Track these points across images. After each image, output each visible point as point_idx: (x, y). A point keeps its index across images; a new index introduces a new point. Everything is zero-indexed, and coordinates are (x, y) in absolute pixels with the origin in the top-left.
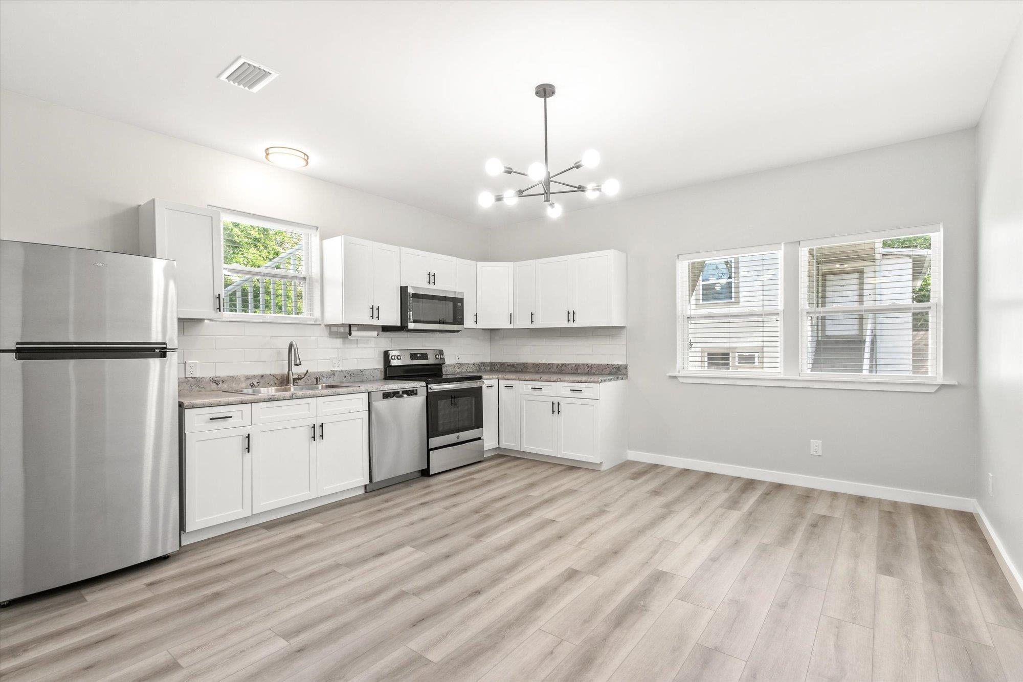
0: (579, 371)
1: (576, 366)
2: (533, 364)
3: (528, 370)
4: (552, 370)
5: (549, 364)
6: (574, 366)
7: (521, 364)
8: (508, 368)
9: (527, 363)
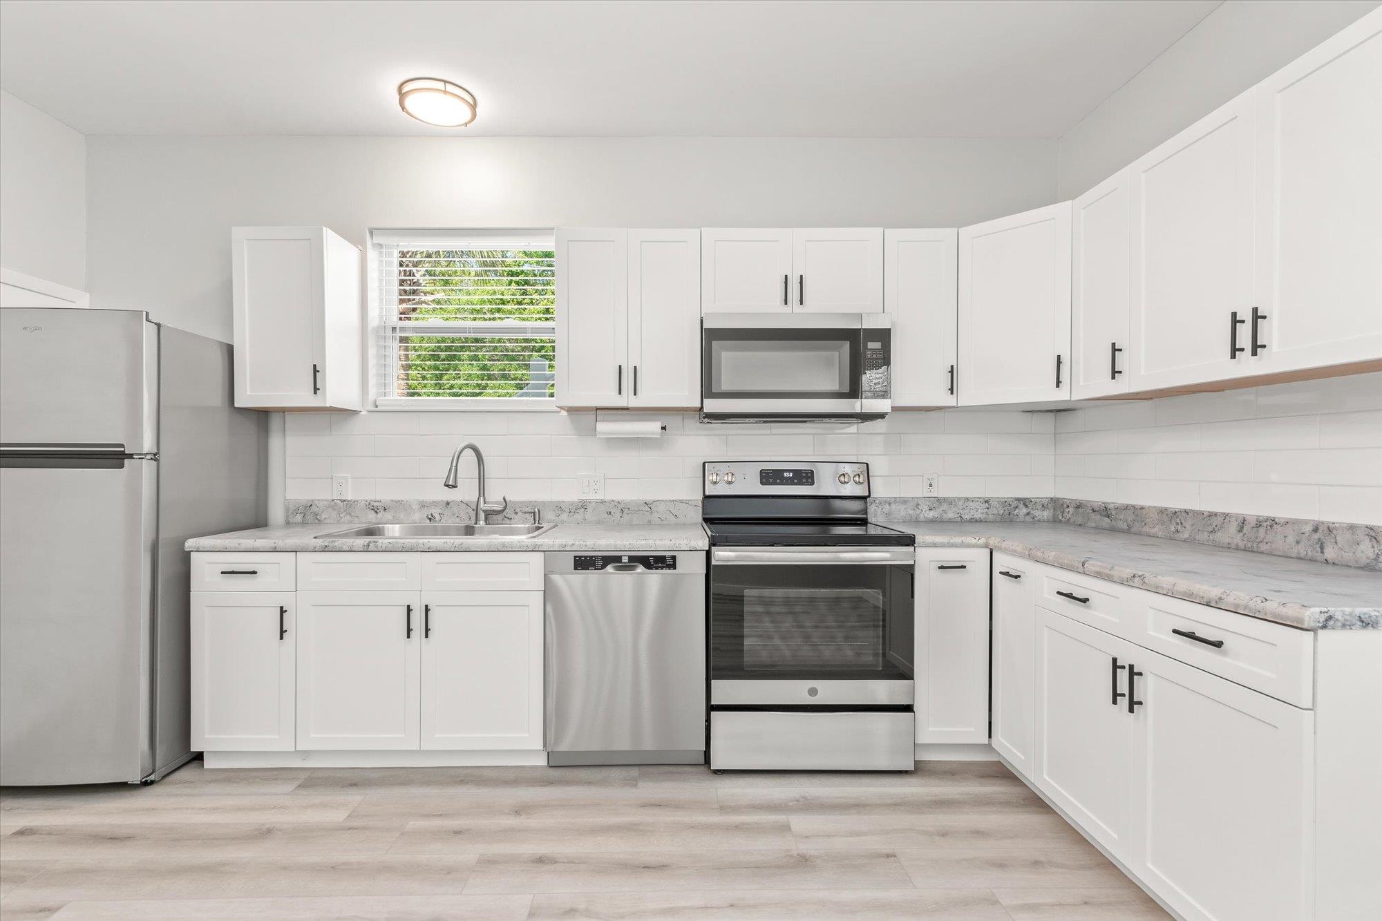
0: (1330, 553)
1: (1316, 530)
2: (1162, 511)
3: (1146, 529)
4: (1225, 536)
5: (1212, 515)
6: (1308, 528)
7: (1126, 507)
8: (1093, 516)
9: (1142, 508)
